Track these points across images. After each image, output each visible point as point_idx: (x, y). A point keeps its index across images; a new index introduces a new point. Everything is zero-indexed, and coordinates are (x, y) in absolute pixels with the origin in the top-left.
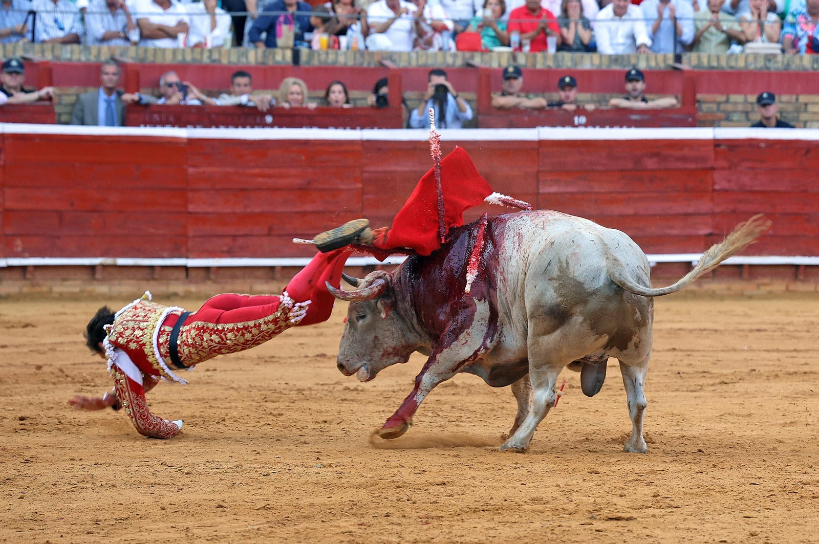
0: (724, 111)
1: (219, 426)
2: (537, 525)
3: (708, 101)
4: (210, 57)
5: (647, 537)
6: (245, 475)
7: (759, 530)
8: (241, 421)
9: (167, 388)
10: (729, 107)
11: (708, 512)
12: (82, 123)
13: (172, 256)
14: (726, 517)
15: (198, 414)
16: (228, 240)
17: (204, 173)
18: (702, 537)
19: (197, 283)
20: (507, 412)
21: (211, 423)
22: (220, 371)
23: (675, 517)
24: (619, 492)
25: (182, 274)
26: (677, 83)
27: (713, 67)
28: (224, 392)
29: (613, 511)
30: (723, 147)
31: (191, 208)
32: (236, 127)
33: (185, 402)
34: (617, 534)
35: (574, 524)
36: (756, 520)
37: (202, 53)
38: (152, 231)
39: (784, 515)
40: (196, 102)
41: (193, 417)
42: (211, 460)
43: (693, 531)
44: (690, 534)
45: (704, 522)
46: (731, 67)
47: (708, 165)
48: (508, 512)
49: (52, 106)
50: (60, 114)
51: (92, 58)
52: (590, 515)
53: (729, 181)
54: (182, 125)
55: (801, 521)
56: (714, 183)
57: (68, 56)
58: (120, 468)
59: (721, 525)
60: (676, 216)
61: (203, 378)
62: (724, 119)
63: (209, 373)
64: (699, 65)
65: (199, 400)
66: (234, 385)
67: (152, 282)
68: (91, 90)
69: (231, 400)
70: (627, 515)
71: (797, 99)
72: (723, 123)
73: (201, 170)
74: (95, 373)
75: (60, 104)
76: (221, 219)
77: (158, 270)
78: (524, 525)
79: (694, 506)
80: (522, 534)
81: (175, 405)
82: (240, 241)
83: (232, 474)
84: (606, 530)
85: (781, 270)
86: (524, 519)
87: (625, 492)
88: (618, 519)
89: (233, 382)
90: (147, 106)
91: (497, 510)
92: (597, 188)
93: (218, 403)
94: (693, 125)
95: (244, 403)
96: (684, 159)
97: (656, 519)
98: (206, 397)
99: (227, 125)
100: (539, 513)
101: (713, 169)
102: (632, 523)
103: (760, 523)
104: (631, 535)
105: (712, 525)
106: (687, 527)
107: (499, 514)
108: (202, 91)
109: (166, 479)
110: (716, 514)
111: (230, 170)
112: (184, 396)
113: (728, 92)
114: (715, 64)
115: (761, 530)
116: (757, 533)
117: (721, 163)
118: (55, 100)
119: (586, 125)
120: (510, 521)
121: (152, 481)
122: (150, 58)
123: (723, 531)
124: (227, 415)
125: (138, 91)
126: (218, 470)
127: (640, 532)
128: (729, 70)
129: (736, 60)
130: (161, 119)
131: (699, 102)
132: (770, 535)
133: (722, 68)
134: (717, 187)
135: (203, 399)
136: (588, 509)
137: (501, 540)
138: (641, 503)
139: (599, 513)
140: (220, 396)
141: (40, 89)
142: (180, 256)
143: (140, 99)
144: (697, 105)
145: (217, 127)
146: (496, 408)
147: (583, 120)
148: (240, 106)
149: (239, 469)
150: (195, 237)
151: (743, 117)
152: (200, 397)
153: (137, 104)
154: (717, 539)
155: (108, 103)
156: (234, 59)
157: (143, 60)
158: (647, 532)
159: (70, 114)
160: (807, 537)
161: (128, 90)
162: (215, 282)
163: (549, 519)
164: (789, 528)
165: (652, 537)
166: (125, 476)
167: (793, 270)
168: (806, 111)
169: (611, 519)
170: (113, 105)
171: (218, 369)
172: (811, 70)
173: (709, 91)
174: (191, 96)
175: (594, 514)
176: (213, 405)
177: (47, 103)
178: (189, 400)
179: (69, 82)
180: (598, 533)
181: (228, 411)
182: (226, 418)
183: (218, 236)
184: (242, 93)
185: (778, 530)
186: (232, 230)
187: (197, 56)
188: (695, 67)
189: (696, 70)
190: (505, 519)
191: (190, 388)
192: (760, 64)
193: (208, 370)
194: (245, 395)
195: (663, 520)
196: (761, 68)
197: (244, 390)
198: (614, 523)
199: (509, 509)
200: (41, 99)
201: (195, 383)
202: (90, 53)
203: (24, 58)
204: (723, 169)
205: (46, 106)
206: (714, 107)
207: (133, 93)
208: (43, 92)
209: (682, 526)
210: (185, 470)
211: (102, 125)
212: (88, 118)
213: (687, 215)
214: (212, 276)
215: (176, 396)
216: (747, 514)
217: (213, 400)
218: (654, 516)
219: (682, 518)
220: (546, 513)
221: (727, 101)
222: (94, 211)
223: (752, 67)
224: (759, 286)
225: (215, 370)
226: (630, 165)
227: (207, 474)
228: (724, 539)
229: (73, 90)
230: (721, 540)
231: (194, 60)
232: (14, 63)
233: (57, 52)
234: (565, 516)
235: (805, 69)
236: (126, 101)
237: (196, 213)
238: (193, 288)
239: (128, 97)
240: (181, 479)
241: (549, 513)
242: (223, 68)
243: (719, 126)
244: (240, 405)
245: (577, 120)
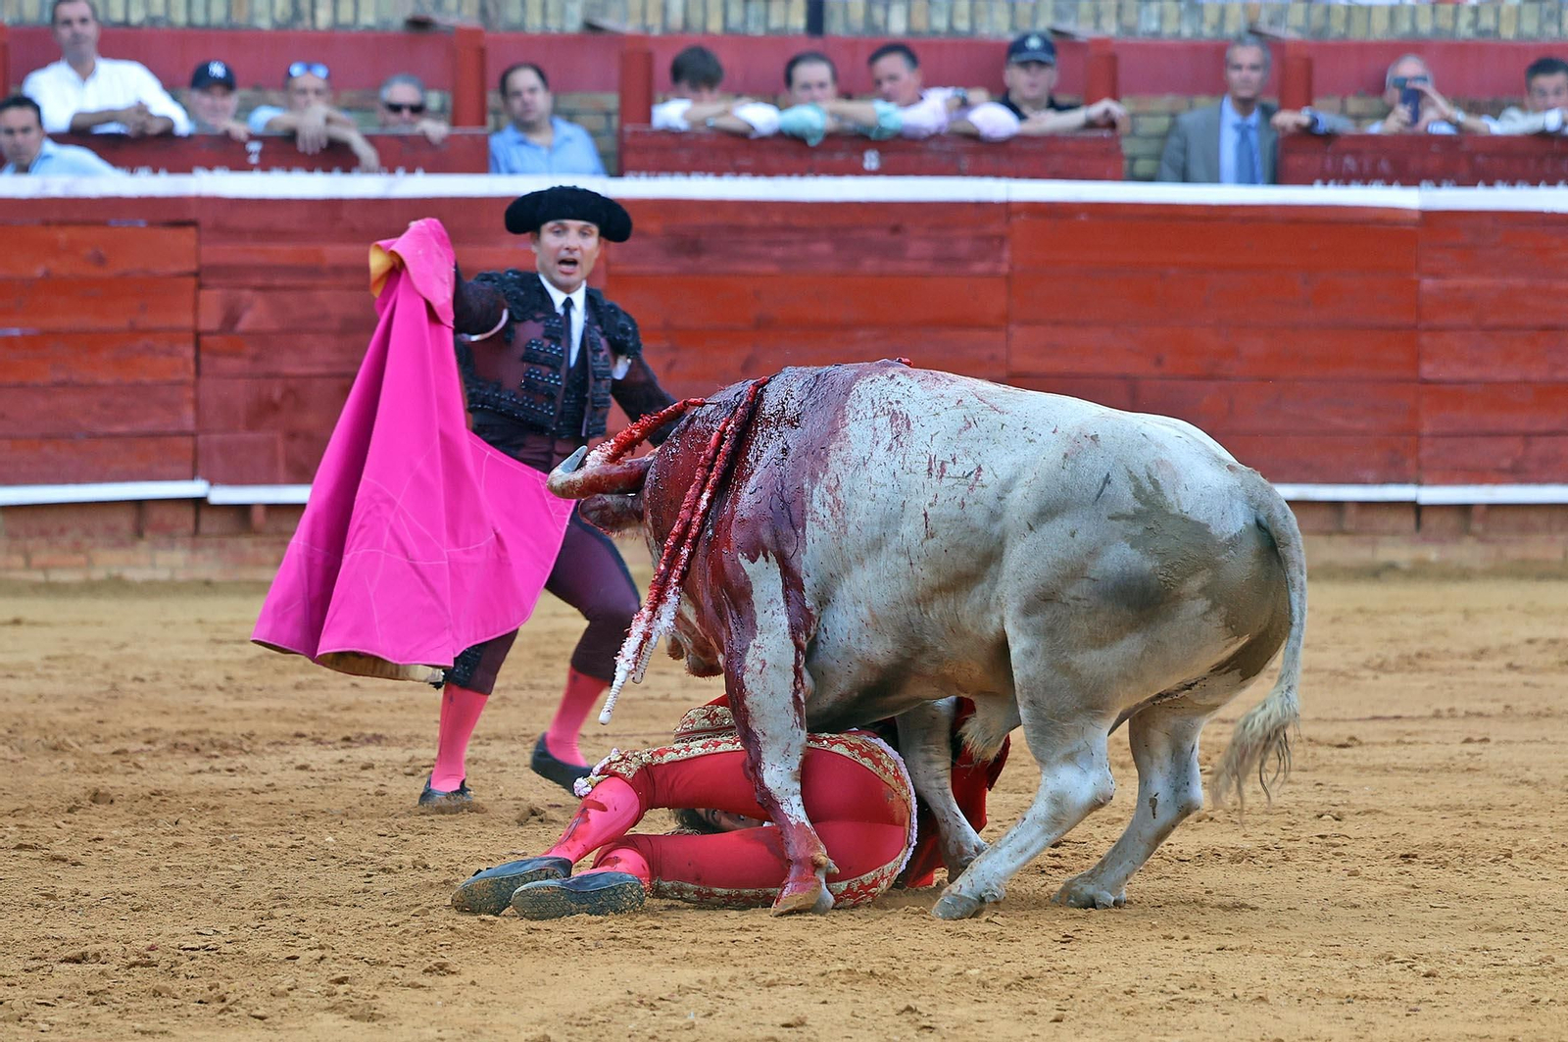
1: (1497, 869)
4: (1474, 23)
6: (1562, 982)
8: (1548, 857)
9: (1375, 779)
12: (1184, 177)
13: (1384, 481)
15: (1449, 841)
16: (1515, 445)
17: (1458, 289)
19: (1440, 541)
21: (1479, 861)
22: (1498, 743)
25: (1409, 521)
28: (1505, 790)
31: (1428, 370)
32: (1534, 182)
33: (1419, 813)
37: (1456, 15)
38: (1338, 422)
40: (1445, 129)
41: (1438, 846)
42: (1480, 945)
49: (1117, 138)
50: (1134, 159)
51: (1207, 31)
54: (1410, 180)
57: (1154, 25)
58: (1274, 959)
61: (1458, 758)
63: (1470, 748)
65: (1449, 808)
66: (1531, 776)
67: (1338, 540)
68: (1203, 101)
69: (1523, 809)
73: (1451, 283)
74: (1212, 744)
75: (1133, 134)
76: (1497, 395)
77: (1352, 511)
81: (1396, 819)
82: (1541, 446)
83: (1529, 979)
89: (1528, 770)
90: (1330, 137)
93: (1494, 817)
95: (1555, 816)
98: (1465, 802)
99: (1512, 181)
108: (1456, 102)
109: (1380, 985)
111: (1520, 282)
112: (1418, 798)
118: (1124, 127)
121: (1349, 991)
122: (1337, 27)
124: (1515, 844)
125: (1309, 103)
126: (1500, 970)
130: (1360, 166)
135: (1460, 807)
140: (1498, 800)
141: (1090, 101)
142: (1403, 481)
143: (1315, 122)
145: (1490, 183)
148: (1543, 136)
149: (1547, 967)
150: (1434, 436)
152: (1453, 801)
153: (1308, 134)
155: (1243, 131)
156: (1530, 26)
157: (1321, 32)
159: (1158, 157)
161: (1287, 104)
162: (1482, 539)
166: (1286, 977)
170: (1253, 136)
171: (1494, 739)
174: (1429, 115)
176: (1479, 819)
177: (1106, 133)
178: (1428, 809)
179: (1156, 86)
181: (1518, 834)
182: (1515, 850)
183: (1489, 435)
184: (1549, 108)
186: (1521, 421)
187: (1446, 22)
191: (1429, 781)
193: (1468, 741)
194: (1556, 800)
197: (1554, 786)
200: (1090, 124)
201: (1441, 771)
202: (1202, 20)
203: (1055, 32)
205: (1102, 139)
207: (1296, 107)
208: (1096, 110)
210: (1423, 968)
211: (1230, 182)
212: (1196, 169)
214: (1477, 527)
215: (1398, 798)
217: (1483, 808)
222: (1210, 377)
225: (1486, 740)
227: (1474, 978)
229: (1164, 102)
231: (1437, 30)
232: (1034, 43)
233: (1129, 18)
236: (1284, 129)
237: (1441, 382)
238: (1432, 554)
239: (1286, 119)
240: (1413, 988)
242: (1505, 50)
244: (1545, 821)
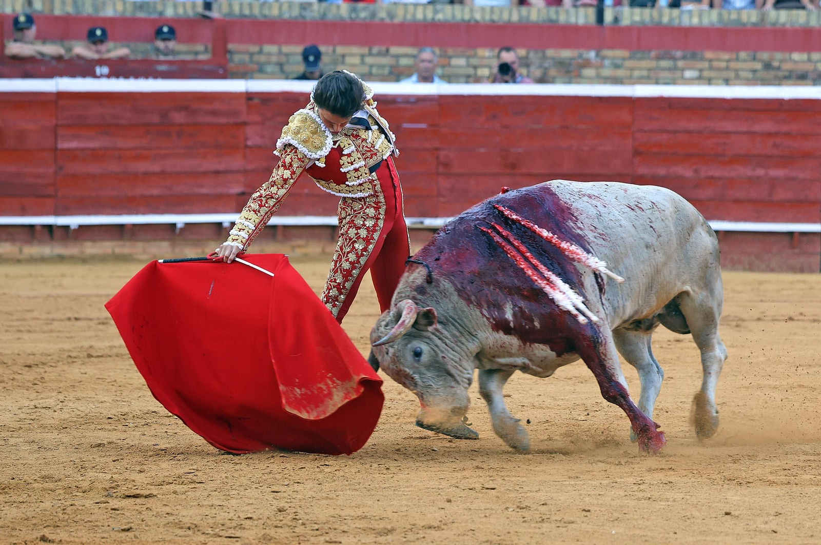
0: (257, 63)
2: (47, 504)
3: (240, 51)
5: (167, 516)
7: (287, 505)
10: (263, 58)
11: (234, 487)
14: (252, 493)
18: (226, 514)
20: (18, 384)
23: (198, 494)
24: (138, 468)
26: (207, 32)
27: (246, 16)
29: (131, 488)
30: (256, 101)
34: (134, 513)
35: (88, 503)
36: (285, 495)
39: (315, 489)
43: (217, 508)
44: (214, 511)
45: (229, 498)
46: (265, 16)
47: (241, 119)
48: (16, 491)
52: (106, 493)
53: (262, 136)
55: (332, 495)
56: (246, 139)
59: (247, 501)
60: (205, 174)
62: (258, 71)
64: (231, 13)
70: (147, 492)
71: (334, 51)
72: (256, 75)
78: (33, 505)
79: (219, 482)
80: (29, 514)
84: (123, 509)
85: (317, 231)
86: (33, 499)
87: (145, 467)
88: (136, 496)
91: (4, 489)
92: (120, 143)
94: (224, 76)
96: (214, 113)
97: (177, 496)
100: (50, 492)
101: (245, 124)
102: (151, 500)
103: (289, 497)
104: (150, 513)
105: (238, 501)
106: (210, 503)
107: (6, 493)
110: (242, 489)
113: (261, 41)
114: (247, 12)
115: (289, 505)
116: (285, 509)
117: (255, 118)
119: (109, 76)
120: (18, 500)
123: (249, 508)
127: (160, 510)
128: (262, 19)
129: (270, 8)
131: (230, 52)
132: (299, 510)
133: (255, 17)
134: (249, 143)
136: (104, 486)
137: (6, 522)
138: (162, 479)
139: (115, 491)
144: (228, 56)
146: (6, 379)
147: (105, 70)
151: (277, 69)
154: (243, 516)
158: (168, 509)
160: (337, 511)
163: (61, 497)
164: (320, 503)
165: (172, 515)
167: (329, 231)
168: (343, 63)
169: (129, 496)
172: (348, 20)
173: (242, 41)
175: (109, 492)
180: (114, 511)
185: (308, 505)
188: (226, 15)
189: (228, 19)
190: (12, 499)
192: (295, 12)
195: (185, 497)
196: (296, 17)
198: (132, 500)
199: (17, 487)
204: (255, 123)
206: (246, 58)
209: (205, 503)
213: (217, 173)
216: (276, 489)
218: (175, 492)
219: (206, 494)
220: (58, 492)
221: (261, 52)
223: (286, 16)
224: (293, 248)
226: (156, 119)
228: (249, 516)
230: (246, 517)
234: (78, 494)
235: (342, 19)
241: (61, 492)
243: (252, 78)
245: (98, 70)
